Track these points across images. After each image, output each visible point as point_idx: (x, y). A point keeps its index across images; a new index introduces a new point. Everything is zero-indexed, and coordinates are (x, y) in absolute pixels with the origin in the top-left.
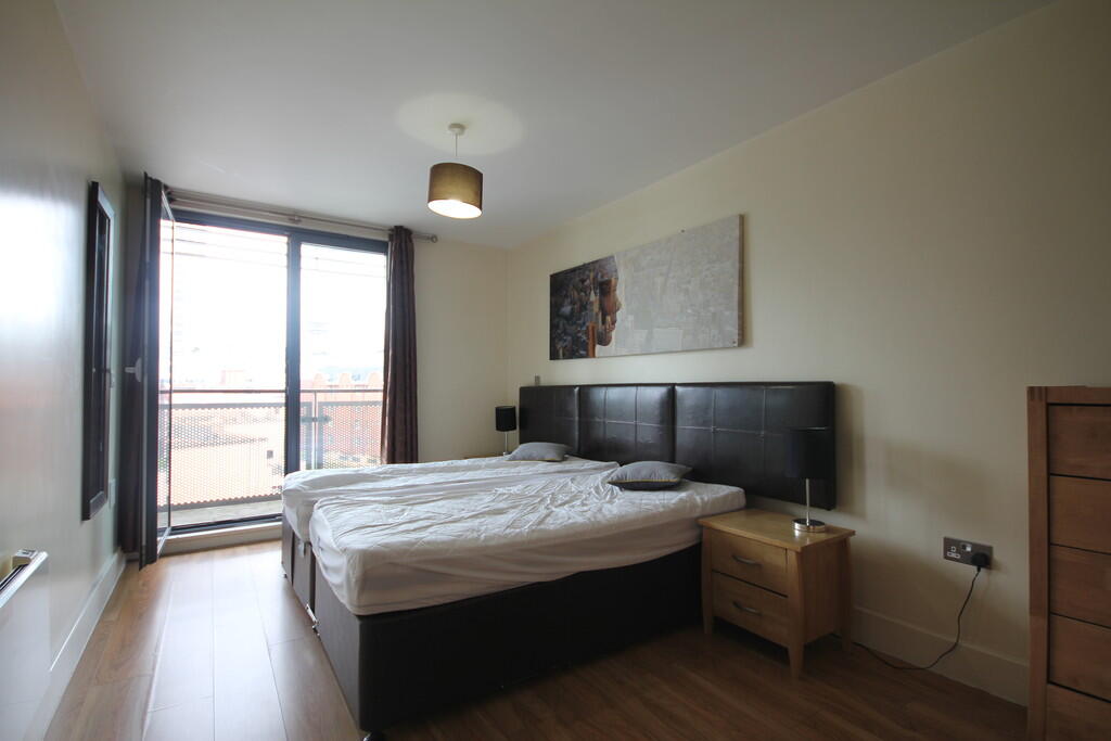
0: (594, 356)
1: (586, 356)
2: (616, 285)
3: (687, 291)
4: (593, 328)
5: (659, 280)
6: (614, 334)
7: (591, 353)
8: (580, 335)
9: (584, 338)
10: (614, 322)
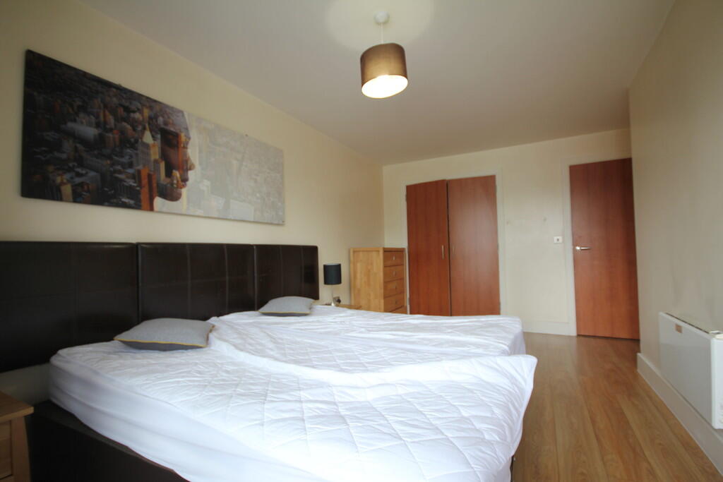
0: (151, 209)
1: (137, 206)
2: (187, 143)
3: (256, 181)
4: (150, 176)
5: (235, 162)
6: (184, 191)
7: (145, 203)
8: (122, 176)
9: (131, 183)
10: (185, 180)
